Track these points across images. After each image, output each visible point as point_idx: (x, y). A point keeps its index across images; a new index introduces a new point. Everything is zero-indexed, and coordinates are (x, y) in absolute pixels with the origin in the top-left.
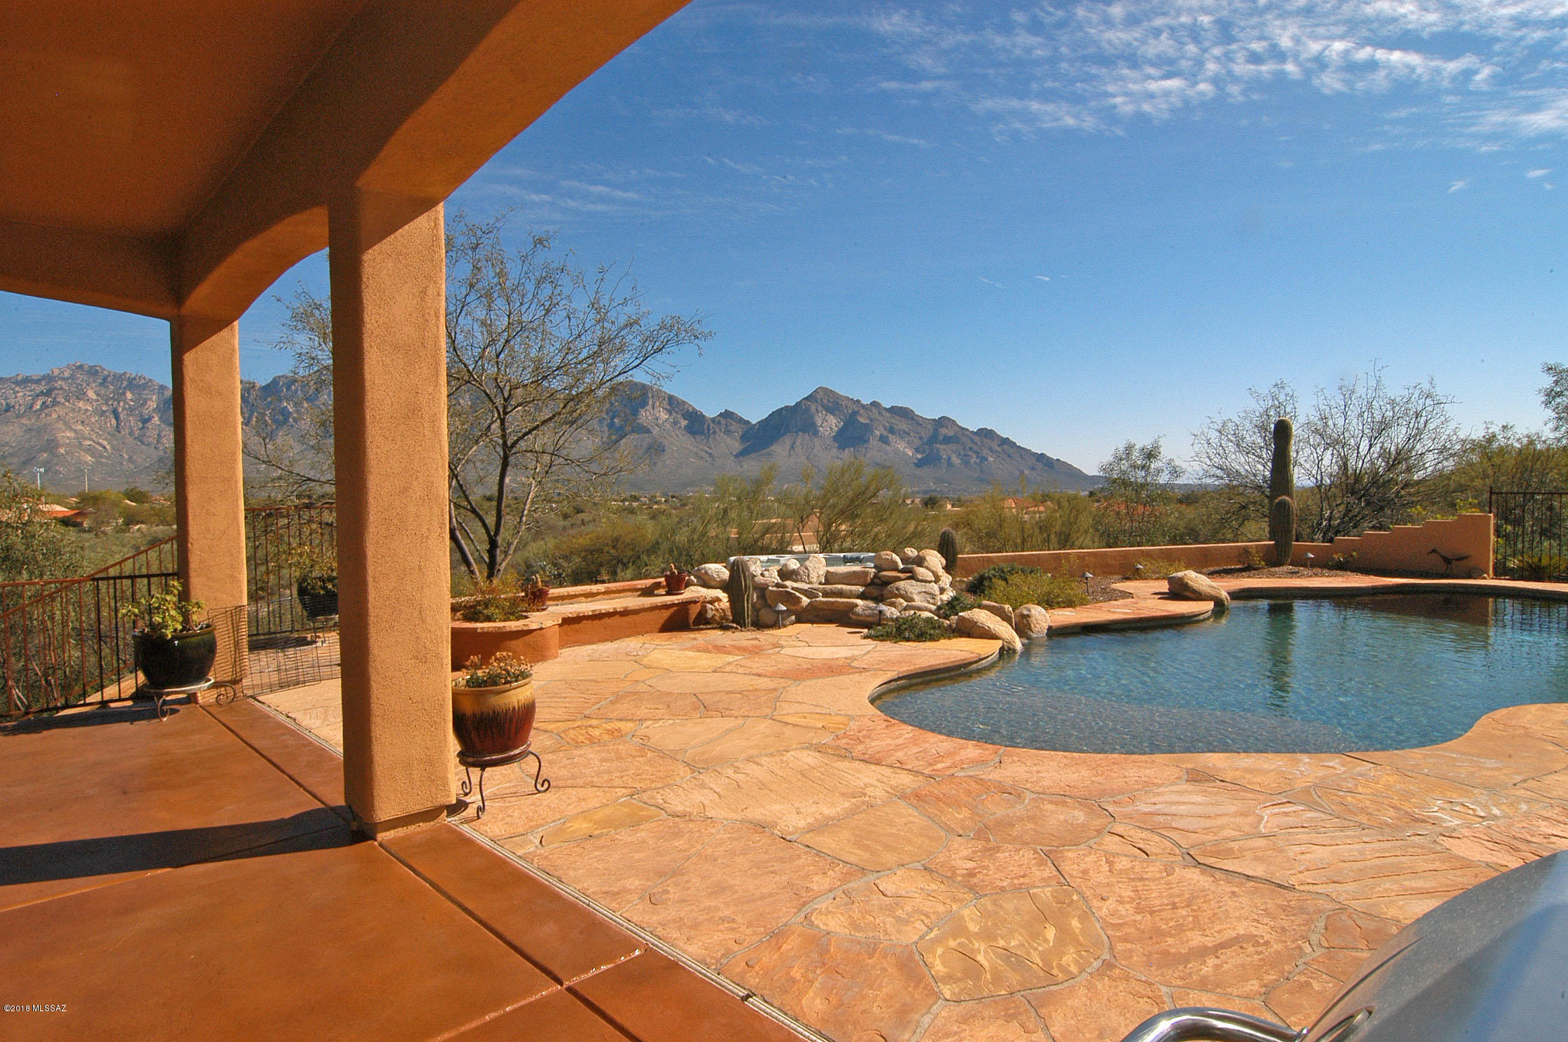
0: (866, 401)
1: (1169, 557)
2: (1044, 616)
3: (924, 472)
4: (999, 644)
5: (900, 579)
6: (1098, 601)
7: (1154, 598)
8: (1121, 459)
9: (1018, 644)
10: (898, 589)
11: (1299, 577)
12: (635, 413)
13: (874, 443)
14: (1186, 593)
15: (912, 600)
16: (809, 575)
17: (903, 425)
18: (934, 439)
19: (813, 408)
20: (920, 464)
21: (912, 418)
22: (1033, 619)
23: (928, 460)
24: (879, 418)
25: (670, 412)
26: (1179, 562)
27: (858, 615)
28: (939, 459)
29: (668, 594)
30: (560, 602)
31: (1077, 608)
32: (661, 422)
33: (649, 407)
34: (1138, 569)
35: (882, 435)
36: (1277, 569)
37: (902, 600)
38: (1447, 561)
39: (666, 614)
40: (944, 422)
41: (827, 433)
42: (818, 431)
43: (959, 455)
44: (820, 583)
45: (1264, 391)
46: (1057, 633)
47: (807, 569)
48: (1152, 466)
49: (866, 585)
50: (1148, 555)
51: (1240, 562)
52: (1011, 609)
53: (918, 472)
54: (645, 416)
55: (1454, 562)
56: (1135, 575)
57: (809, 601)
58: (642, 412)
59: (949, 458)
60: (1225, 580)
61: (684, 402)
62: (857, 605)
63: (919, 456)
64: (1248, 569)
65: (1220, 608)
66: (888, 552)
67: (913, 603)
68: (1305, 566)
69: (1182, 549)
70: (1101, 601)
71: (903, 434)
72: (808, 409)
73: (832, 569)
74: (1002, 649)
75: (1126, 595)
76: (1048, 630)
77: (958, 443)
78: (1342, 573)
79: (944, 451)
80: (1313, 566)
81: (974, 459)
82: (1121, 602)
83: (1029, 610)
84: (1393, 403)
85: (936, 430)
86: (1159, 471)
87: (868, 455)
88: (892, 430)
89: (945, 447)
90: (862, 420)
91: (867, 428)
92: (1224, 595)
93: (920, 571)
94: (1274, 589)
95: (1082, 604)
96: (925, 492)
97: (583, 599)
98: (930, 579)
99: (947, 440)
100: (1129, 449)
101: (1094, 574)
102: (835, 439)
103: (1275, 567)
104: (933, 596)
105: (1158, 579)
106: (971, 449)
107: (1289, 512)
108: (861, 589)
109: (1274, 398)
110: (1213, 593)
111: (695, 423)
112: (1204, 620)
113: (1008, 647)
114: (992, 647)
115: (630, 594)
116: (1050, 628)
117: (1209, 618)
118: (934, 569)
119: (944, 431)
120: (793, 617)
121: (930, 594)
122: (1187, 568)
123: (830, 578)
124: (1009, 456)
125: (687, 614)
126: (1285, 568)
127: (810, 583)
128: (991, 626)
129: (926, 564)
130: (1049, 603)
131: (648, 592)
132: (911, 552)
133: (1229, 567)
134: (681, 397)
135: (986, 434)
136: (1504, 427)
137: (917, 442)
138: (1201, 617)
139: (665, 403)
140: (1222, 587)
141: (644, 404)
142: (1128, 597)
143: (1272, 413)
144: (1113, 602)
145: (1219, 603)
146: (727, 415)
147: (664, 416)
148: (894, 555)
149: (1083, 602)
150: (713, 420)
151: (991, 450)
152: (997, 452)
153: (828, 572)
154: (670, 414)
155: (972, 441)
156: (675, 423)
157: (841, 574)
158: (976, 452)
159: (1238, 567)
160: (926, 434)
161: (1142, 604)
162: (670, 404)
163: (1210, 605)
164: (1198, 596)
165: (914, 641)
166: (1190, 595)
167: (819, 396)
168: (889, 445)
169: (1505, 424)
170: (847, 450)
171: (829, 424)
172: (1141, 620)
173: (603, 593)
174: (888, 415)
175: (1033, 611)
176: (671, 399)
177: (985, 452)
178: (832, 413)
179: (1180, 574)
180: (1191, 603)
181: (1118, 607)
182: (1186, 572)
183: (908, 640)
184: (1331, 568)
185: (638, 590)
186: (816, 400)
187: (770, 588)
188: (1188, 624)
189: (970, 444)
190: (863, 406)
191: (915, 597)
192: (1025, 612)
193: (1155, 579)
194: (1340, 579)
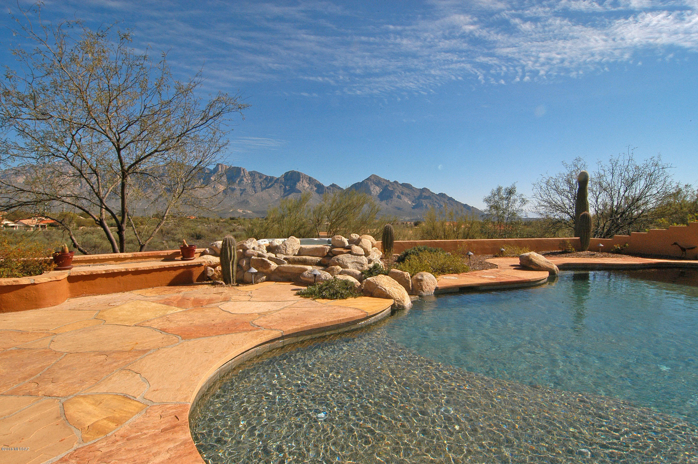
0: (392, 181)
1: (520, 245)
2: (433, 280)
3: (416, 211)
4: (391, 302)
5: (342, 253)
6: (476, 270)
7: (510, 269)
8: (495, 195)
9: (407, 302)
10: (338, 260)
11: (595, 257)
12: (295, 184)
13: (395, 198)
14: (531, 266)
15: (346, 267)
16: (286, 249)
17: (406, 191)
18: (420, 197)
19: (369, 183)
20: (414, 208)
21: (411, 188)
22: (424, 283)
23: (418, 206)
24: (398, 188)
25: (309, 184)
26: (526, 248)
27: (305, 277)
28: (422, 205)
29: (182, 260)
30: (92, 264)
31: (461, 274)
32: (305, 188)
33: (301, 182)
34: (502, 251)
35: (398, 195)
36: (581, 253)
37: (338, 267)
38: (683, 250)
39: (174, 274)
40: (425, 190)
41: (375, 194)
42: (371, 193)
43: (431, 204)
44: (294, 255)
45: (569, 163)
46: (441, 292)
47: (285, 245)
48: (512, 198)
49: (324, 257)
50: (508, 243)
51: (560, 248)
52: (409, 275)
53: (413, 211)
54: (299, 186)
55: (687, 250)
56: (500, 254)
57: (277, 266)
58: (298, 184)
59: (426, 205)
60: (552, 258)
61: (315, 180)
62: (306, 270)
63: (414, 204)
64: (565, 252)
65: (553, 276)
66: (340, 236)
67: (346, 270)
68: (598, 251)
69: (528, 240)
70: (477, 270)
71: (407, 195)
72: (367, 184)
73: (303, 246)
74: (393, 306)
75: (494, 266)
76: (435, 290)
77: (430, 199)
78: (620, 255)
79: (424, 202)
80: (602, 251)
81: (437, 206)
82: (489, 271)
83: (423, 276)
84: (637, 168)
85: (421, 193)
86: (515, 201)
87: (392, 203)
88: (402, 193)
89: (425, 200)
90: (390, 189)
91: (392, 192)
92: (555, 267)
93: (355, 248)
94: (583, 264)
95: (464, 272)
96: (416, 219)
97: (113, 262)
98: (361, 253)
99: (426, 198)
100: (499, 190)
101: (475, 254)
102: (379, 196)
103: (580, 251)
104: (362, 265)
105: (513, 257)
106: (436, 202)
107: (589, 221)
108: (318, 259)
109: (575, 166)
110: (548, 266)
111: (320, 188)
112: (543, 284)
113: (399, 305)
114: (385, 305)
115: (154, 259)
116: (437, 289)
117: (545, 283)
118: (365, 247)
119: (424, 194)
120: (265, 277)
121: (360, 263)
122: (530, 251)
123: (301, 252)
124: (452, 205)
125: (190, 274)
126: (586, 252)
127: (286, 254)
128: (387, 289)
129: (360, 244)
130: (440, 271)
131: (168, 258)
132: (355, 236)
133: (554, 251)
134: (315, 178)
135: (442, 195)
136: (686, 186)
137: (413, 199)
138: (541, 282)
139: (308, 180)
140: (554, 262)
141: (299, 180)
142: (494, 268)
143: (574, 174)
144: (484, 271)
145: (552, 273)
146: (333, 186)
147: (307, 186)
148: (343, 238)
149: (465, 270)
150: (327, 188)
151: (444, 202)
152: (447, 203)
153: (301, 247)
154: (310, 185)
155: (437, 198)
156: (311, 189)
157: (308, 249)
158: (438, 203)
159: (559, 251)
160: (417, 194)
161: (503, 272)
162: (310, 180)
163: (546, 274)
164: (539, 268)
165: (328, 299)
166: (534, 267)
167: (372, 178)
168: (401, 199)
169: (687, 184)
170: (383, 201)
171: (376, 190)
172: (501, 284)
173: (131, 258)
174: (401, 187)
175: (425, 277)
176: (310, 178)
177: (442, 203)
178: (377, 185)
179: (527, 254)
180: (534, 272)
181: (487, 274)
182: (530, 253)
183: (324, 297)
184: (613, 253)
185: (160, 257)
186: (371, 180)
187: (253, 257)
188: (532, 286)
189: (435, 200)
190: (391, 183)
191: (349, 265)
192: (419, 278)
193: (512, 257)
194: (620, 259)
